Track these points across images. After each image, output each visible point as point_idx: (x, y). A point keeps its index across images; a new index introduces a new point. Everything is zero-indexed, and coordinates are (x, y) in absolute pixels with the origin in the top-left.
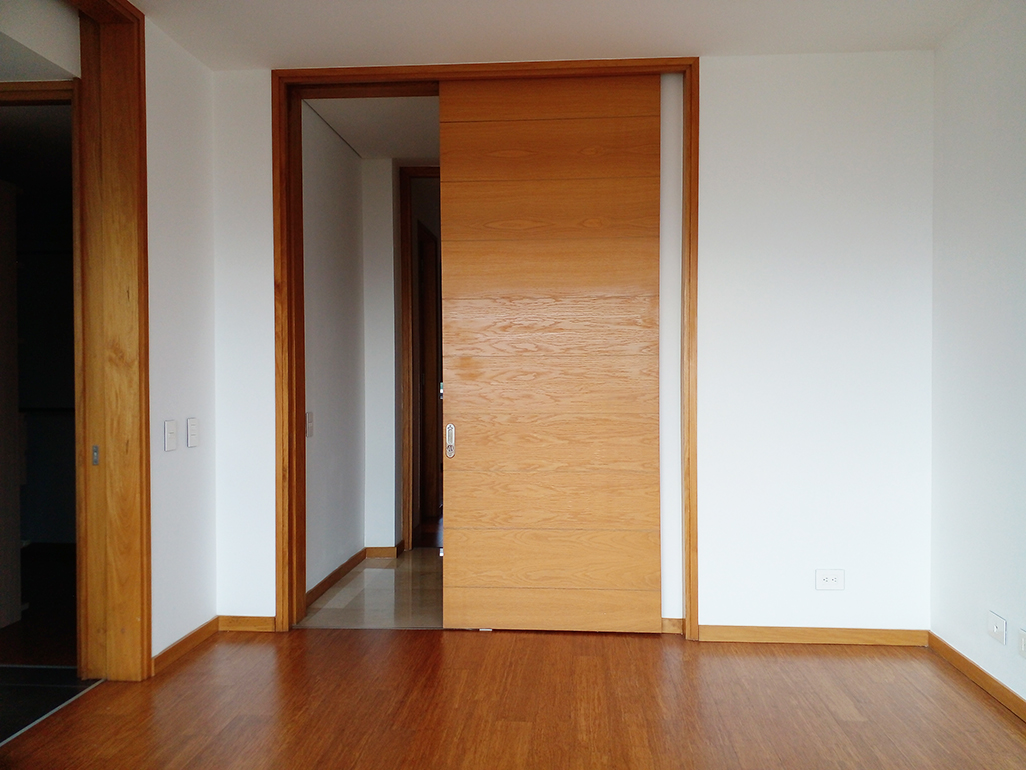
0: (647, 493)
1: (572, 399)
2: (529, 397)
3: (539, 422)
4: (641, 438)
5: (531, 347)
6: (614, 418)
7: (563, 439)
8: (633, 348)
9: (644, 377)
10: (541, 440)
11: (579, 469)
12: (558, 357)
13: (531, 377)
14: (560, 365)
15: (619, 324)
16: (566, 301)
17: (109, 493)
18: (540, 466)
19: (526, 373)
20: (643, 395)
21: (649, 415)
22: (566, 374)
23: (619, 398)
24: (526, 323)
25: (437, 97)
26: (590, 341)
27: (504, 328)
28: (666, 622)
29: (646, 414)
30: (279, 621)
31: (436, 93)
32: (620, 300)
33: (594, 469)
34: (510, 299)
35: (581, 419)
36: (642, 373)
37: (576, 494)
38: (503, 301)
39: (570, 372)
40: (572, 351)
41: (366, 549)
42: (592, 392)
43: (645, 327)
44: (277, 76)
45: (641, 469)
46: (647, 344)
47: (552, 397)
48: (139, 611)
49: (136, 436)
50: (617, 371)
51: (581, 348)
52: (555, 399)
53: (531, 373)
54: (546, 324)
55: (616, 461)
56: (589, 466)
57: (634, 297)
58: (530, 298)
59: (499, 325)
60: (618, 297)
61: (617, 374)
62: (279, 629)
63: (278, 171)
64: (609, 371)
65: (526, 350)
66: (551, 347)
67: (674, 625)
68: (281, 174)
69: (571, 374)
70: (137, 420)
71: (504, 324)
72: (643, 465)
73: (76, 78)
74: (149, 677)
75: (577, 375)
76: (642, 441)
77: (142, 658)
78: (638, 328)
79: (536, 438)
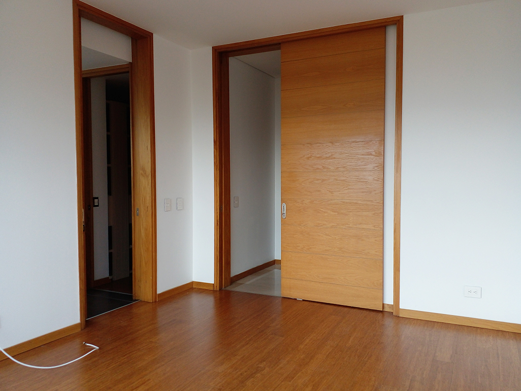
0: (376, 240)
1: (339, 193)
2: (319, 191)
3: (324, 203)
4: (373, 212)
5: (320, 167)
6: (360, 202)
7: (335, 212)
8: (370, 167)
9: (375, 182)
10: (325, 212)
11: (342, 227)
12: (333, 172)
13: (320, 181)
14: (334, 176)
15: (363, 155)
16: (337, 144)
17: (141, 227)
18: (324, 225)
19: (318, 180)
20: (375, 191)
21: (378, 201)
22: (337, 180)
23: (363, 192)
24: (318, 156)
25: (280, 50)
26: (348, 164)
27: (308, 158)
28: (385, 306)
29: (376, 200)
30: (215, 285)
31: (279, 49)
32: (363, 143)
33: (350, 227)
34: (311, 144)
35: (344, 202)
36: (374, 180)
37: (341, 239)
38: (308, 145)
39: (339, 179)
40: (339, 169)
41: (275, 260)
42: (349, 189)
43: (376, 156)
44: (215, 49)
45: (373, 228)
46: (376, 165)
47: (330, 191)
48: (151, 275)
49: (150, 204)
50: (362, 179)
51: (344, 167)
52: (332, 192)
53: (320, 180)
54: (328, 155)
55: (361, 224)
56: (347, 226)
57: (371, 141)
58: (320, 143)
59: (306, 156)
60: (363, 141)
61: (361, 180)
62: (215, 289)
63: (215, 92)
64: (357, 179)
65: (318, 169)
66: (330, 167)
67: (390, 308)
68: (216, 92)
69: (339, 180)
70: (151, 198)
71: (308, 156)
72: (374, 226)
73: (130, 62)
74: (156, 302)
75: (341, 180)
76: (374, 214)
77: (153, 294)
78: (372, 157)
79: (322, 211)
